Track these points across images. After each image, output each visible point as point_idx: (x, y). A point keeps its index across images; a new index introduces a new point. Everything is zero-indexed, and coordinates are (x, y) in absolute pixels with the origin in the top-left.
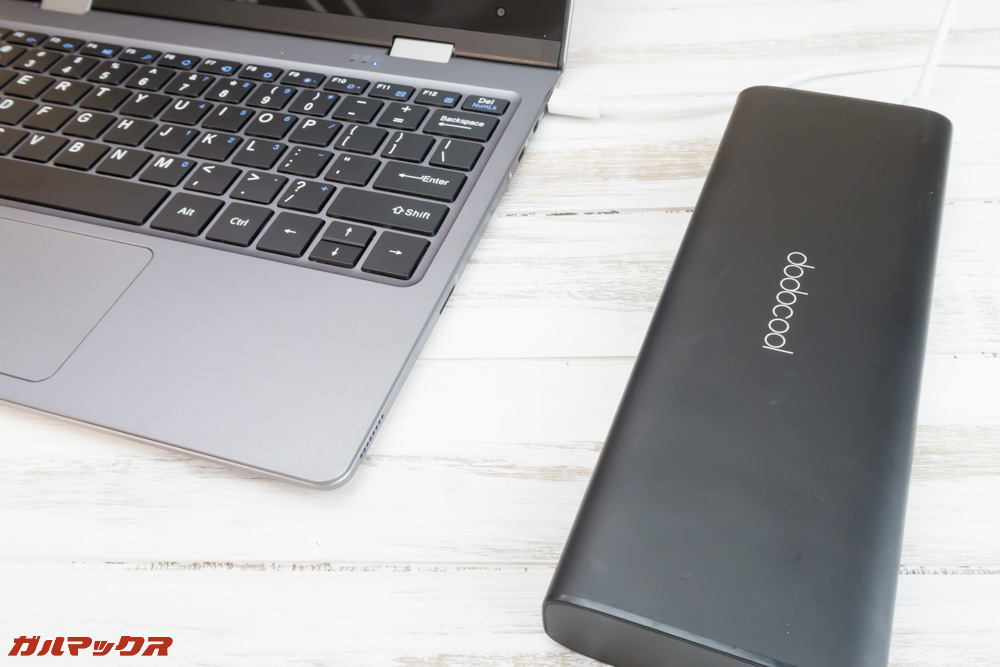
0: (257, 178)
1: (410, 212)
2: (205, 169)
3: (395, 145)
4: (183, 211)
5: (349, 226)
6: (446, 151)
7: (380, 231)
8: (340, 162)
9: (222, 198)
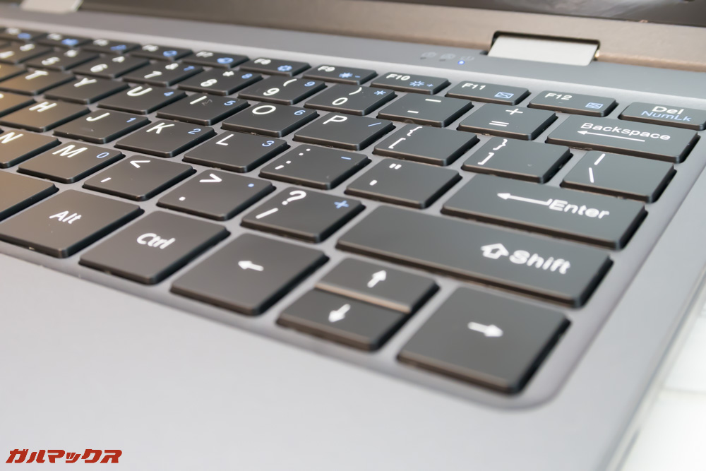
0: (217, 179)
1: (520, 257)
2: (133, 163)
3: (491, 154)
4: (61, 216)
5: (378, 269)
6: (595, 169)
7: (448, 287)
8: (381, 171)
9: (142, 205)
